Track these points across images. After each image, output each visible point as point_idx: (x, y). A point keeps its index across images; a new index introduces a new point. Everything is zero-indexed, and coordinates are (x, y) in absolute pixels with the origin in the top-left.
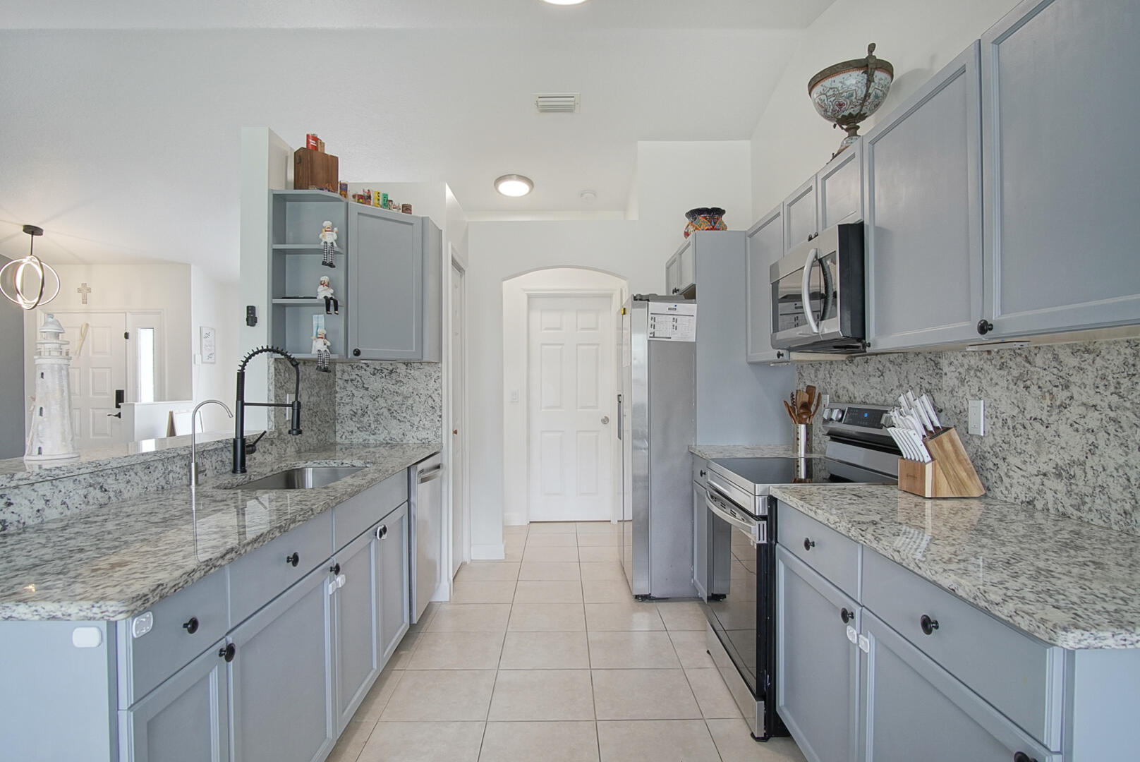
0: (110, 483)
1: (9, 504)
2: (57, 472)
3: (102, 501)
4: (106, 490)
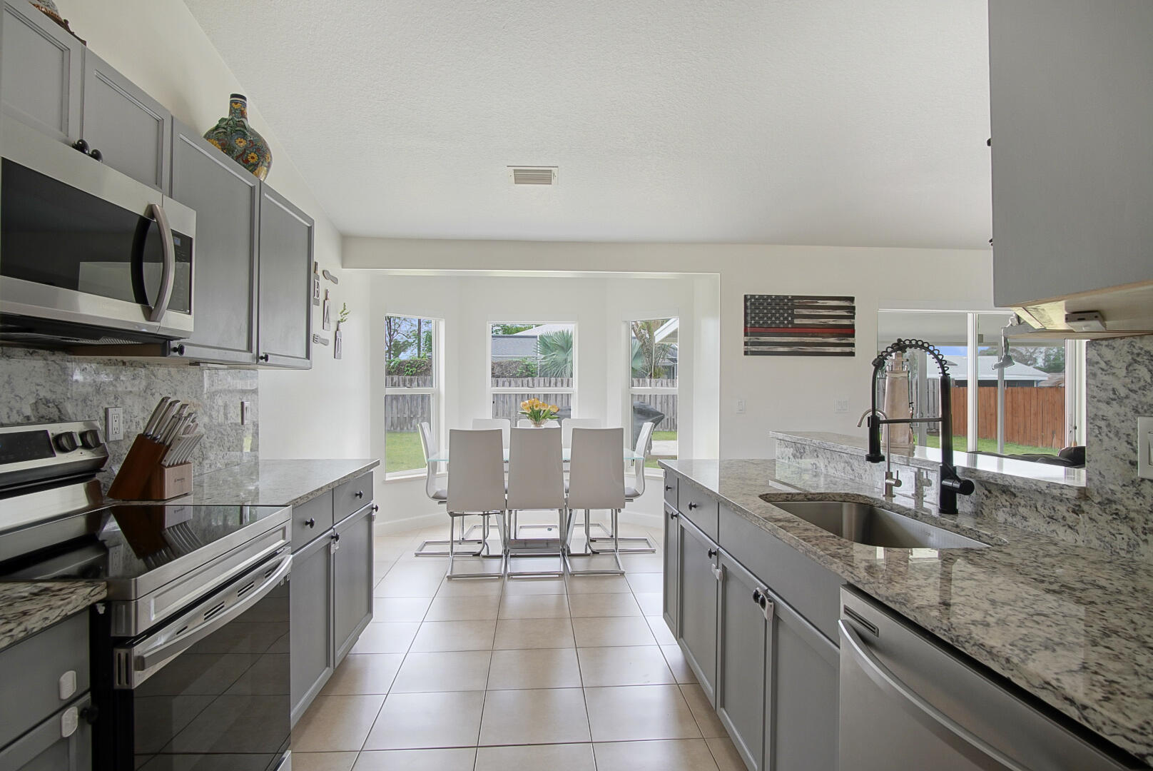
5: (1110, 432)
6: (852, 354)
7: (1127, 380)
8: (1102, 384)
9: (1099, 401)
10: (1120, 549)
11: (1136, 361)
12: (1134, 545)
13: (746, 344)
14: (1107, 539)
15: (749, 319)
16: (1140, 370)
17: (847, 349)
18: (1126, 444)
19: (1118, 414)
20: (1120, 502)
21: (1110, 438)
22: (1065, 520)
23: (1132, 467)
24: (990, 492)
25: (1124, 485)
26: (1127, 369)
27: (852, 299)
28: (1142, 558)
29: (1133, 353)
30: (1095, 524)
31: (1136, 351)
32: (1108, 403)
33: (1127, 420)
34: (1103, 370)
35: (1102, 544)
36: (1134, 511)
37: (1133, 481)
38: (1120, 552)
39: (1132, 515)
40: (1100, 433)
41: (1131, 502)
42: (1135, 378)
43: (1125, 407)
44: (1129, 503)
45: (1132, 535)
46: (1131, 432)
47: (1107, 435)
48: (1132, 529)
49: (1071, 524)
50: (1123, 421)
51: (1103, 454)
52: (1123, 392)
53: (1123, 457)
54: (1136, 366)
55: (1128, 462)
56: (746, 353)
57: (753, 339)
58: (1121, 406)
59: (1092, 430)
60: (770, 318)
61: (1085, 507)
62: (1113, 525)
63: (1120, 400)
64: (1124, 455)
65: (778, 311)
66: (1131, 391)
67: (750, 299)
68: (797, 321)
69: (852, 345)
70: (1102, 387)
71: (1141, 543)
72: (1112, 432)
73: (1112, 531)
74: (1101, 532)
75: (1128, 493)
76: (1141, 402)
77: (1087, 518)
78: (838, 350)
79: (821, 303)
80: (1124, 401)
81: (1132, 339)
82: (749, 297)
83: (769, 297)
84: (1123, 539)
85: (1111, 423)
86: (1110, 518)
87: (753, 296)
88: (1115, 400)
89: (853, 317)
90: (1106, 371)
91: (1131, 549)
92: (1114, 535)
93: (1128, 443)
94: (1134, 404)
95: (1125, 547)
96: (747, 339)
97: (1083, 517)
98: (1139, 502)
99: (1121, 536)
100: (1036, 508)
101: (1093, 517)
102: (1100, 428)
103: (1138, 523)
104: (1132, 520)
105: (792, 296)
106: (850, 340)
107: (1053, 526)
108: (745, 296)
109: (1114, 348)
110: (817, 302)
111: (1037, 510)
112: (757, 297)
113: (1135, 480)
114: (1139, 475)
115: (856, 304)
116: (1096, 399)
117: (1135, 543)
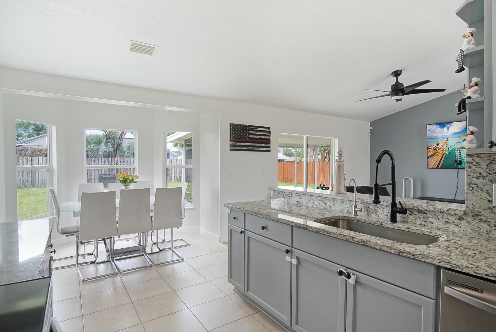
0: (327, 202)
1: (301, 198)
2: (308, 193)
3: (325, 207)
4: (326, 204)
5: (478, 189)
6: (269, 151)
7: (487, 170)
8: (474, 171)
9: (472, 177)
10: (483, 233)
11: (491, 163)
12: (489, 231)
13: (230, 145)
14: (476, 229)
15: (232, 134)
16: (494, 166)
17: (268, 149)
18: (486, 194)
19: (482, 182)
20: (483, 215)
21: (478, 191)
22: (454, 223)
23: (489, 202)
24: (412, 212)
25: (485, 209)
26: (487, 165)
27: (269, 128)
28: (493, 236)
29: (490, 160)
30: (469, 224)
31: (491, 159)
32: (477, 178)
33: (487, 185)
34: (475, 165)
35: (474, 232)
36: (490, 218)
37: (489, 208)
38: (483, 234)
39: (489, 220)
40: (473, 190)
41: (488, 215)
42: (491, 169)
43: (486, 180)
44: (488, 216)
45: (489, 228)
46: (489, 189)
47: (476, 190)
48: (489, 225)
49: (457, 224)
50: (485, 185)
51: (474, 197)
52: (485, 174)
53: (484, 199)
54: (492, 165)
55: (487, 200)
56: (230, 150)
57: (234, 143)
58: (484, 179)
59: (469, 188)
60: (240, 135)
61: (465, 218)
62: (479, 224)
63: (484, 177)
64: (485, 198)
65: (243, 132)
66: (489, 174)
67: (232, 125)
68: (250, 136)
69: (270, 147)
70: (475, 172)
71: (493, 230)
72: (479, 189)
73: (479, 226)
74: (473, 227)
75: (487, 212)
76: (494, 178)
77: (465, 221)
78: (265, 149)
79: (259, 129)
80: (486, 177)
81: (490, 154)
82: (232, 124)
83: (240, 125)
84: (484, 229)
85: (479, 186)
86: (478, 221)
87: (233, 124)
88: (481, 177)
89: (270, 136)
90: (476, 166)
91: (488, 233)
92: (480, 228)
93: (487, 193)
94: (491, 179)
95: (485, 232)
96: (231, 143)
97: (464, 221)
98: (492, 215)
99: (483, 228)
100: (438, 218)
101: (469, 221)
102: (473, 187)
103: (492, 223)
104: (489, 222)
105: (249, 125)
106: (269, 145)
107: (447, 225)
108: (230, 124)
109: (481, 157)
110: (258, 129)
111: (438, 219)
112: (235, 125)
113: (491, 207)
114: (493, 205)
115: (271, 130)
116: (471, 177)
117: (490, 230)
